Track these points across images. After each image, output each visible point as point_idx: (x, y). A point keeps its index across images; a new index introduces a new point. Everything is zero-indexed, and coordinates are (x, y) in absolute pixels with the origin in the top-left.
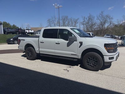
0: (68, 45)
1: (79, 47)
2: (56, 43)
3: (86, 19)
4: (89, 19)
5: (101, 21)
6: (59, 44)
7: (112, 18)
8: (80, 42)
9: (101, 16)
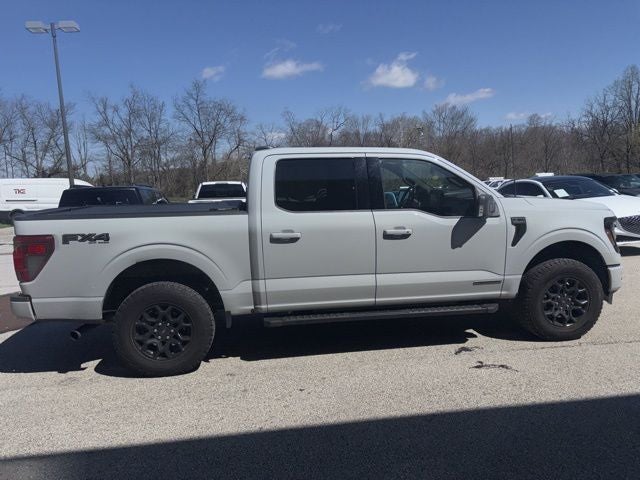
0: (459, 238)
1: (514, 244)
2: (387, 236)
3: (116, 110)
4: (134, 113)
5: (198, 125)
6: (406, 236)
7: (242, 119)
8: (513, 219)
9: (192, 102)
